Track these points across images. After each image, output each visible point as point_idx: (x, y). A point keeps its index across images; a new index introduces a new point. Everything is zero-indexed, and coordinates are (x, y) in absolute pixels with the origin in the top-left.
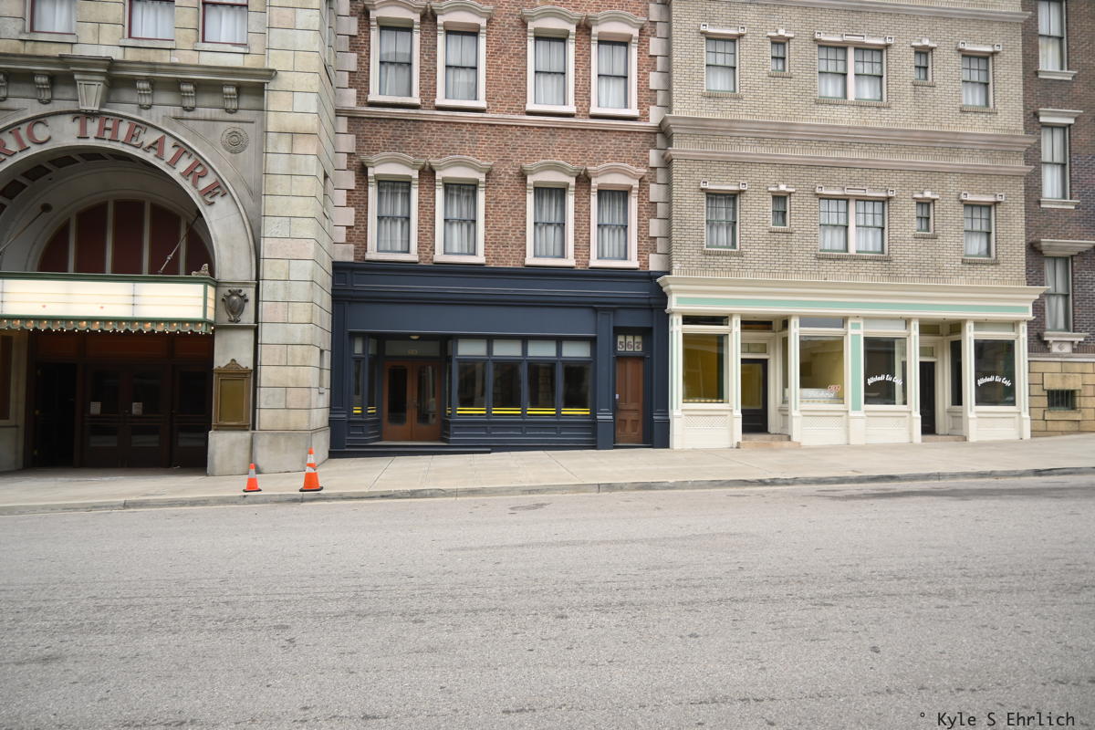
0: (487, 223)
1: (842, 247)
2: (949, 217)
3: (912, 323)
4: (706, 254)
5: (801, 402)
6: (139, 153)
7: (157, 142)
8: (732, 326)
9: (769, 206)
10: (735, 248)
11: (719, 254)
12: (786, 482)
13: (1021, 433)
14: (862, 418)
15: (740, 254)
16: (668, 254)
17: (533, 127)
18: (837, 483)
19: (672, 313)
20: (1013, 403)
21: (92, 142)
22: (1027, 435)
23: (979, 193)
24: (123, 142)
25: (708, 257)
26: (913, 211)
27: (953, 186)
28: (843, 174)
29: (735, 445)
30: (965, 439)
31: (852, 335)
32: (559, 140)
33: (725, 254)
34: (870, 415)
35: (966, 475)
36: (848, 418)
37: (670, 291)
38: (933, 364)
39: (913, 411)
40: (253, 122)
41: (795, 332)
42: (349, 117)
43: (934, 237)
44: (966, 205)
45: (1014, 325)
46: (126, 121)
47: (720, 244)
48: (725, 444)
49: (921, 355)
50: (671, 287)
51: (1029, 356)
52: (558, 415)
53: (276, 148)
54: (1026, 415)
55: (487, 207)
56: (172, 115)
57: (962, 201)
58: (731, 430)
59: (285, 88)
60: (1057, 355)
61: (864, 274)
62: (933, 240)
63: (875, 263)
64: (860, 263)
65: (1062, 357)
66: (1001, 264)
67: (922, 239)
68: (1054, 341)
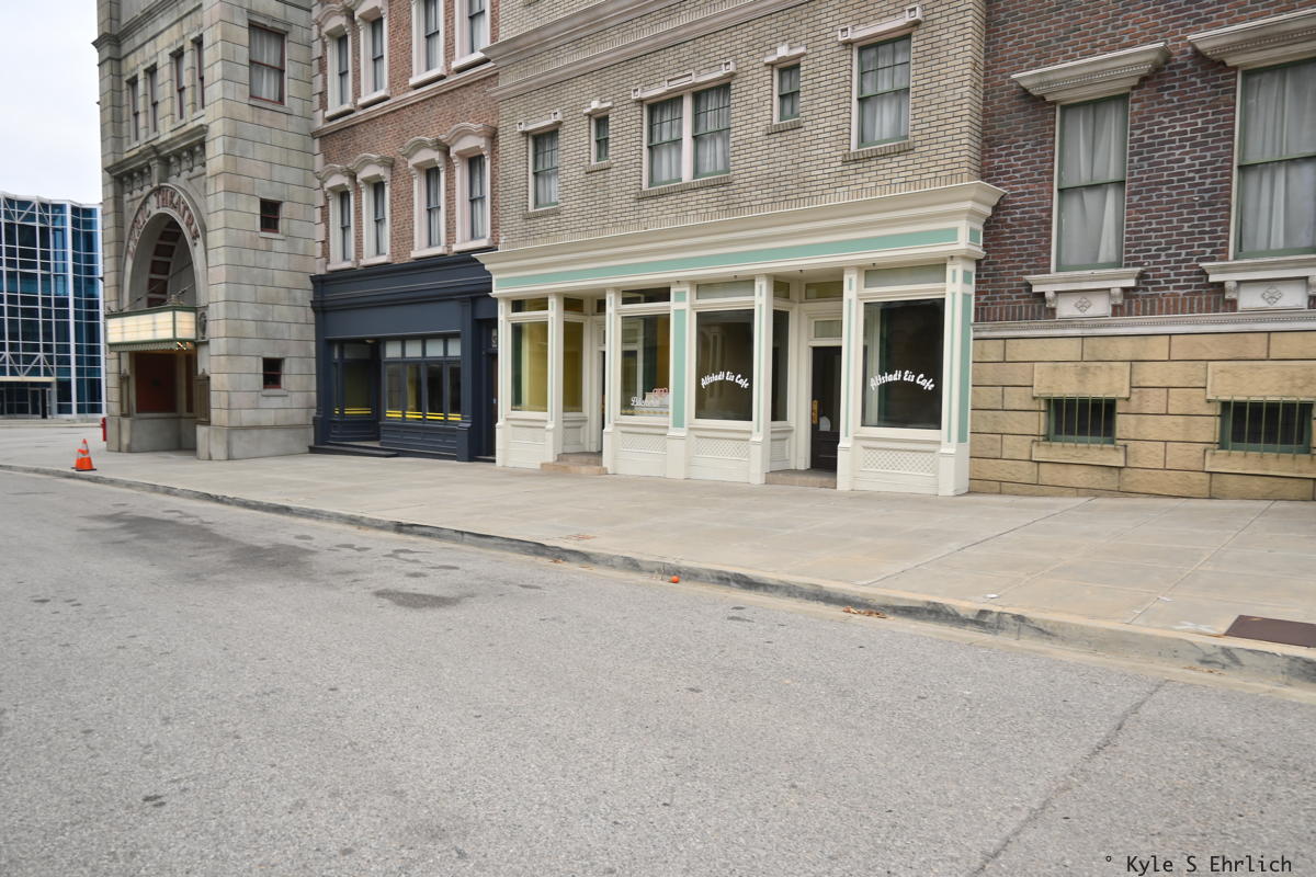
0: (392, 220)
3: (757, 285)
6: (173, 213)
7: (177, 202)
8: (551, 310)
9: (587, 134)
13: (938, 482)
14: (682, 438)
17: (417, 103)
19: (497, 299)
20: (935, 423)
21: (160, 210)
24: (166, 207)
26: (765, 88)
28: (670, 57)
29: (541, 467)
31: (676, 311)
32: (436, 110)
34: (700, 435)
36: (667, 438)
37: (490, 272)
42: (321, 137)
43: (796, 126)
45: (936, 268)
50: (488, 267)
52: (446, 421)
55: (391, 200)
56: (187, 177)
59: (212, 138)
60: (1069, 322)
61: (694, 212)
62: (795, 131)
63: (709, 191)
64: (689, 195)
65: (1082, 326)
66: (916, 150)
67: (778, 135)
68: (1057, 293)
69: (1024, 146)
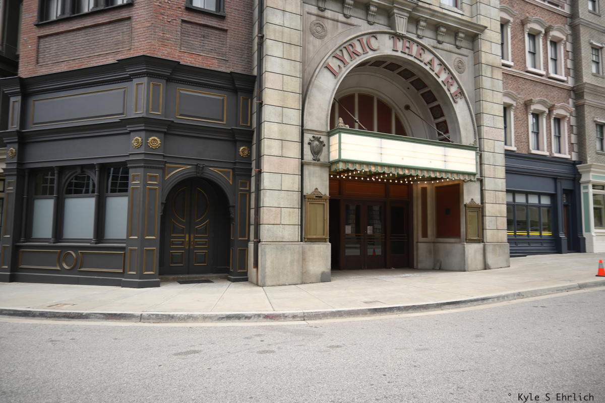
0: (514, 129)
4: (597, 154)
6: (422, 65)
7: (431, 60)
11: (601, 154)
16: (579, 153)
17: (529, 80)
19: (585, 183)
21: (399, 54)
24: (415, 57)
33: (603, 155)
37: (590, 171)
40: (467, 56)
46: (415, 44)
50: (584, 170)
52: (541, 235)
53: (486, 73)
55: (514, 120)
56: (432, 44)
59: (488, 39)
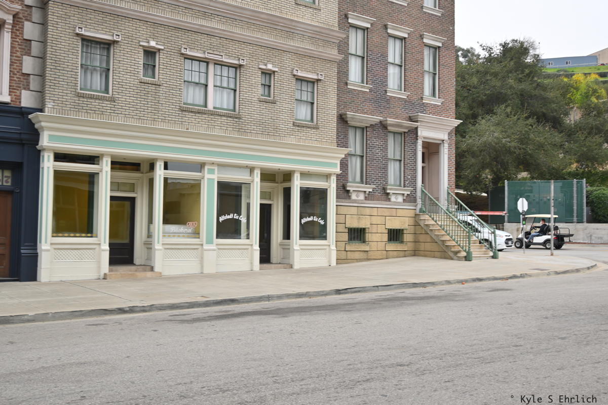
1: (202, 102)
2: (284, 87)
3: (256, 171)
4: (79, 96)
5: (164, 236)
8: (102, 167)
9: (141, 59)
10: (108, 93)
11: (92, 97)
12: (144, 309)
13: (330, 261)
14: (214, 250)
15: (112, 100)
16: (41, 93)
18: (188, 307)
19: (44, 150)
20: (325, 238)
22: (334, 263)
23: (307, 71)
25: (81, 99)
26: (258, 79)
27: (289, 62)
28: (204, 39)
29: (102, 276)
30: (291, 267)
31: (208, 179)
33: (98, 98)
34: (220, 248)
35: (288, 296)
36: (203, 250)
37: (42, 128)
38: (270, 205)
39: (254, 245)
41: (160, 173)
43: (274, 102)
44: (297, 79)
45: (327, 176)
47: (94, 88)
48: (93, 275)
49: (261, 198)
50: (43, 124)
51: (337, 202)
54: (333, 247)
57: (294, 75)
58: (99, 262)
60: (355, 201)
61: (219, 127)
62: (273, 104)
63: (228, 119)
64: (216, 117)
65: (358, 203)
66: (320, 129)
67: (265, 103)
68: (353, 191)
69: (340, 136)
